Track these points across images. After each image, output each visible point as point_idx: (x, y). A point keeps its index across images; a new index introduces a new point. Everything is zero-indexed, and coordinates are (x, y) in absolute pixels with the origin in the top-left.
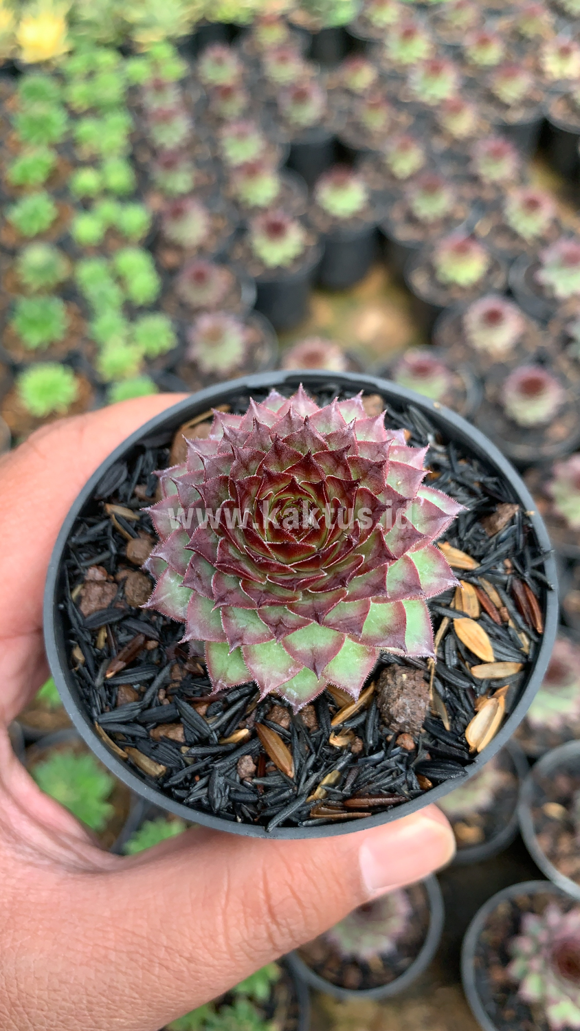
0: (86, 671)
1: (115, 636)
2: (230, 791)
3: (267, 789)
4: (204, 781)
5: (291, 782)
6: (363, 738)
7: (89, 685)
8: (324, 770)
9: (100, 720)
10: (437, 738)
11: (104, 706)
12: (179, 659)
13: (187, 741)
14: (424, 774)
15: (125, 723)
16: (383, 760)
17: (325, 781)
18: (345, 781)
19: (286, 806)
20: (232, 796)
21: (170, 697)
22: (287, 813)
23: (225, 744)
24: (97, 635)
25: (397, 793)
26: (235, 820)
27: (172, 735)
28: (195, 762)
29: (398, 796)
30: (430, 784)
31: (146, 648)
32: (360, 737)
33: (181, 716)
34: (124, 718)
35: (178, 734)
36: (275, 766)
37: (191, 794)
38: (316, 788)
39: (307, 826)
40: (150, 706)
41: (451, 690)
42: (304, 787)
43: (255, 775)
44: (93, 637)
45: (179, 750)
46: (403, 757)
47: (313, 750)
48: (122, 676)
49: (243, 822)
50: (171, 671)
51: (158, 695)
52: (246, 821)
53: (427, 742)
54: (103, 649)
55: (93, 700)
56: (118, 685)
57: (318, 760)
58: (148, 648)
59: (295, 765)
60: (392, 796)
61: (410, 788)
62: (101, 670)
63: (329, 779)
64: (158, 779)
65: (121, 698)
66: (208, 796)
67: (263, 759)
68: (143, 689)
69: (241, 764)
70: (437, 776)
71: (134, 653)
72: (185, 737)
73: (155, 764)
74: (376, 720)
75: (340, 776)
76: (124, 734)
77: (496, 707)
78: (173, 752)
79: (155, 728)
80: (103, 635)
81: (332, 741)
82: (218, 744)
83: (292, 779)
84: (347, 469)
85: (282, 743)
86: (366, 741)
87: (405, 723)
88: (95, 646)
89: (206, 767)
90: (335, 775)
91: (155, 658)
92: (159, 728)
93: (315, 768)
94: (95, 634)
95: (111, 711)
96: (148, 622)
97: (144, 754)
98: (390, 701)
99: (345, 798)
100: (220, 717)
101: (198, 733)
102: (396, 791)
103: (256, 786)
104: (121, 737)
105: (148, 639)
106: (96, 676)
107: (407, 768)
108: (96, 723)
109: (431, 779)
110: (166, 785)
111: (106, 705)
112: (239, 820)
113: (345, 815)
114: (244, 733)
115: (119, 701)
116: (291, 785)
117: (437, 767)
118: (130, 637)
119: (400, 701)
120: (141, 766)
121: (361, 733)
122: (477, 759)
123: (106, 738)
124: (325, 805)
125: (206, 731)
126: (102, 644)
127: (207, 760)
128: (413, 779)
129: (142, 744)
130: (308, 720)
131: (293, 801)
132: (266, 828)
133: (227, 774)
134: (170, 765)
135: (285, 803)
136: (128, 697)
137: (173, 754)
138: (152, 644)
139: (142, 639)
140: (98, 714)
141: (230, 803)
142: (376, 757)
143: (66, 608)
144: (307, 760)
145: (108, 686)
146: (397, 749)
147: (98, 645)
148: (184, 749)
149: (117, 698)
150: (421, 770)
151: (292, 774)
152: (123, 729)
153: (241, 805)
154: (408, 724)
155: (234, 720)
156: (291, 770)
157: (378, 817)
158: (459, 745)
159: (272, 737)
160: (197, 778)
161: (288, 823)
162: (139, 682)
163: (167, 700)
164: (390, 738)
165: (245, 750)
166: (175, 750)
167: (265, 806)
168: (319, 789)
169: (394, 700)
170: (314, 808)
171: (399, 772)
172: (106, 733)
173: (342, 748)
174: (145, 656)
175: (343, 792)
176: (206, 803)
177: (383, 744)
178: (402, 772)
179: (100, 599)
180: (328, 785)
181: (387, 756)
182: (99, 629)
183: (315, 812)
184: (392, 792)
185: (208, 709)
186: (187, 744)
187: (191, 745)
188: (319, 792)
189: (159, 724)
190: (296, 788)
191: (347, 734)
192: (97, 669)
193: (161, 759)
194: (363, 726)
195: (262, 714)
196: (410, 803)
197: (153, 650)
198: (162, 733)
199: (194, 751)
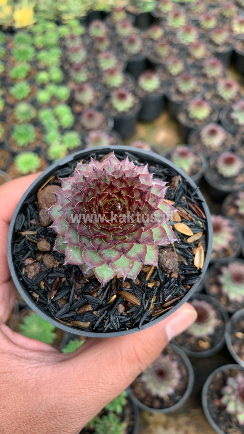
0: (42, 300)
1: (47, 282)
2: (119, 320)
3: (132, 313)
4: (107, 321)
5: (140, 307)
6: (159, 280)
7: (46, 305)
8: (150, 297)
9: (56, 316)
10: (185, 269)
11: (55, 310)
12: (77, 280)
13: (94, 309)
14: (186, 284)
15: (67, 313)
16: (169, 285)
17: (152, 301)
18: (159, 298)
19: (142, 316)
20: (121, 321)
21: (79, 296)
22: (144, 319)
23: (110, 304)
24: (40, 285)
25: (179, 295)
26: (126, 330)
27: (87, 309)
28: (101, 315)
29: (180, 296)
30: (190, 287)
31: (62, 282)
32: (158, 280)
33: (88, 301)
34: (65, 311)
35: (89, 308)
36: (131, 304)
37: (105, 328)
38: (150, 305)
39: (152, 320)
40: (73, 303)
41: (183, 251)
42: (146, 307)
43: (126, 310)
44: (38, 286)
45: (92, 314)
46: (176, 281)
47: (143, 292)
48: (57, 296)
49: (129, 329)
50: (75, 286)
51: (74, 297)
52: (130, 328)
53: (181, 272)
54: (45, 289)
55: (50, 310)
56: (57, 300)
57: (146, 295)
58: (63, 281)
59: (139, 300)
60: (178, 297)
61: (183, 291)
62: (48, 298)
63: (153, 300)
64: (89, 328)
65: (60, 305)
66: (111, 325)
67: (126, 303)
68: (67, 298)
69: (119, 308)
70: (191, 283)
71: (58, 285)
72: (93, 308)
73: (85, 323)
74: (161, 272)
75: (157, 297)
76: (67, 318)
77: (200, 251)
78: (90, 315)
79: (78, 310)
80: (42, 284)
81: (149, 286)
82: (106, 305)
83: (140, 306)
84: (126, 183)
85: (131, 294)
86: (161, 280)
87: (172, 269)
88: (40, 289)
89: (107, 315)
90: (155, 298)
91: (67, 284)
92: (80, 309)
93: (147, 298)
94: (39, 285)
95: (58, 311)
96: (58, 272)
97: (80, 321)
98: (164, 263)
99: (162, 304)
100: (103, 295)
101: (97, 305)
102: (178, 294)
103: (128, 314)
104: (67, 319)
105: (60, 278)
106: (47, 301)
107: (179, 284)
108: (56, 318)
109: (189, 285)
110: (94, 329)
111: (56, 309)
112: (128, 329)
113: (165, 310)
114: (115, 296)
115: (59, 306)
116: (141, 308)
117: (189, 280)
118: (53, 280)
119: (168, 262)
120: (80, 326)
121: (158, 279)
122: (202, 271)
123: (62, 322)
124: (155, 310)
125: (100, 302)
126: (43, 287)
127: (106, 312)
128: (182, 288)
129: (77, 318)
130: (137, 282)
131: (144, 313)
132: (139, 328)
133: (115, 314)
134: (92, 321)
135: (141, 316)
136: (63, 303)
137: (91, 316)
138: (64, 279)
139: (58, 279)
140: (54, 314)
141: (121, 325)
142: (166, 285)
143: (23, 279)
144: (142, 296)
145: (53, 302)
146: (173, 279)
147: (41, 288)
148: (95, 313)
149: (58, 305)
150: (184, 283)
151: (139, 304)
152: (67, 315)
153: (125, 324)
154: (174, 269)
155: (109, 294)
156: (138, 303)
157: (176, 306)
158: (194, 269)
159: (126, 294)
160: (105, 321)
161: (145, 322)
162: (65, 296)
163: (78, 298)
164: (168, 276)
165: (118, 302)
166: (91, 314)
167: (134, 320)
168: (151, 305)
169: (166, 262)
170: (152, 313)
171: (177, 287)
172: (60, 320)
173: (153, 287)
174: (62, 285)
175: (161, 302)
176: (112, 328)
177: (167, 279)
178: (178, 287)
179: (35, 271)
180: (154, 302)
181: (170, 283)
182: (40, 282)
183: (153, 314)
184: (177, 295)
185: (97, 293)
186: (95, 310)
187: (97, 310)
188: (152, 306)
189: (79, 308)
190: (143, 308)
191: (153, 281)
192: (46, 298)
193: (87, 320)
194: (158, 275)
195: (118, 287)
196: (185, 296)
197: (64, 281)
198: (83, 311)
199: (99, 311)
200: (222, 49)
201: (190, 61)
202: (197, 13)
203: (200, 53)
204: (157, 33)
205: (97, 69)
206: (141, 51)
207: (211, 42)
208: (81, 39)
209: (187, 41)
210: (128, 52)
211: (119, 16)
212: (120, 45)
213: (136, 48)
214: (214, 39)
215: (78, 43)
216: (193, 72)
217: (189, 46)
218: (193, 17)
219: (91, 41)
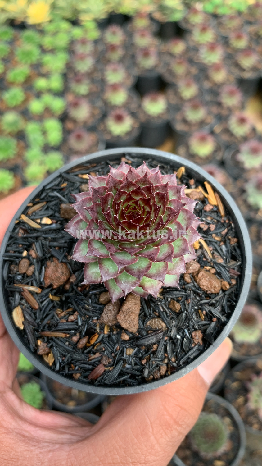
200: (248, 75)
201: (207, 85)
202: (230, 28)
203: (220, 76)
204: (179, 47)
205: (103, 81)
206: (156, 66)
207: (237, 65)
208: (93, 45)
209: (210, 61)
210: (141, 66)
211: (141, 23)
212: (133, 57)
213: (150, 62)
214: (240, 63)
215: (88, 48)
216: (208, 98)
217: (211, 66)
218: (223, 32)
219: (105, 48)
